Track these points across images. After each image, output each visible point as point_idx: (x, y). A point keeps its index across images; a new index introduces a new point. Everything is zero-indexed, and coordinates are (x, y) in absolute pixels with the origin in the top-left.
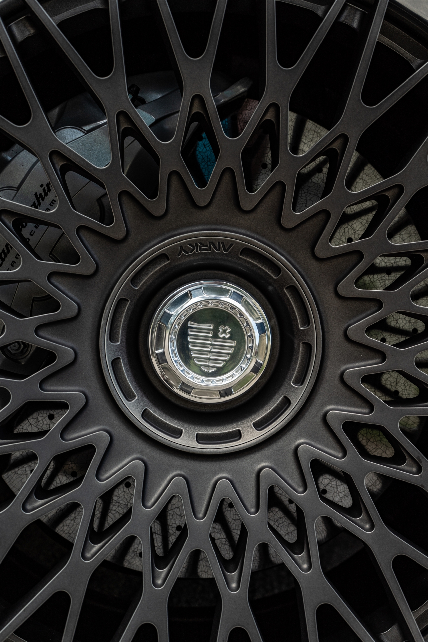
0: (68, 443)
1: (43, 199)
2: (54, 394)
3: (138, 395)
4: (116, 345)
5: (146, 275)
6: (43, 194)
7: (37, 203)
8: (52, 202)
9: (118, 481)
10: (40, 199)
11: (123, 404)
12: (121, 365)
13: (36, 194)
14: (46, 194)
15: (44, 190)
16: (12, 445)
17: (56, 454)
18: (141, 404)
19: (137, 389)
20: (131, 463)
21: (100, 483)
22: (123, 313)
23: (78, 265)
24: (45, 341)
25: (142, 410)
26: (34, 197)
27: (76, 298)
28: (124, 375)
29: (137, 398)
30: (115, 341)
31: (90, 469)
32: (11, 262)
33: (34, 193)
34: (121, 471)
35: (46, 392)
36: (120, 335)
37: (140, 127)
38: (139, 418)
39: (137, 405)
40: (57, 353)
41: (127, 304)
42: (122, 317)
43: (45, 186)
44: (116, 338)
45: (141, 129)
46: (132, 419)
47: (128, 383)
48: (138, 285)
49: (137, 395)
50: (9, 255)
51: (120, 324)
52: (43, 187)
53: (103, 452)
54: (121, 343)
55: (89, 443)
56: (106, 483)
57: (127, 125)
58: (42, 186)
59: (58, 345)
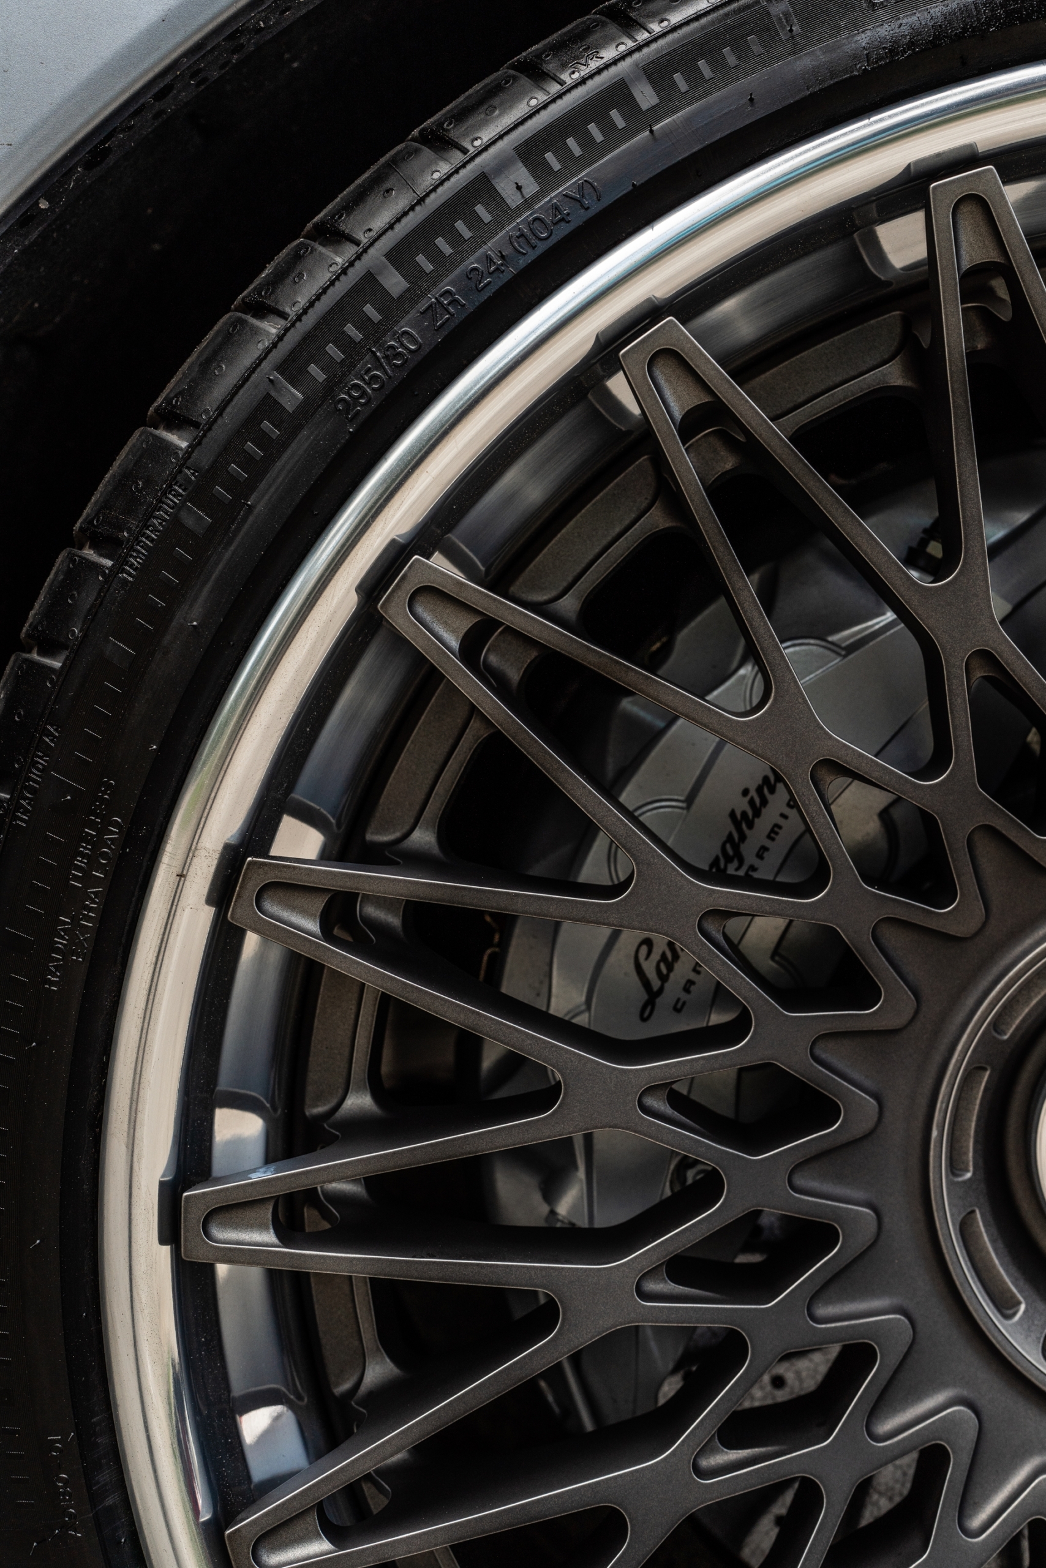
0: (886, 1446)
1: (751, 826)
2: (842, 1327)
3: (1025, 1298)
4: (964, 1182)
5: (1027, 1003)
6: (750, 813)
7: (736, 836)
8: (772, 831)
9: (1013, 1532)
10: (744, 826)
11: (997, 1330)
12: (978, 1227)
13: (732, 814)
14: (757, 813)
15: (752, 802)
16: (762, 1467)
17: (862, 1476)
18: (1036, 1322)
19: (1021, 1283)
20: (1037, 1481)
21: (971, 1543)
22: (976, 1099)
23: (877, 1010)
24: (812, 1202)
25: (1039, 1338)
26: (729, 821)
27: (868, 1083)
28: (988, 1253)
29: (1023, 1307)
30: (961, 1170)
31: (942, 1508)
32: (683, 982)
33: (730, 810)
34: (1016, 1507)
35: (823, 1326)
36: (971, 1154)
37: (1021, 681)
38: (1038, 1362)
39: (1029, 1328)
40: (840, 1226)
41: (984, 1076)
42: (974, 1109)
43: (753, 793)
44: (963, 1163)
45: (1024, 685)
46: (1022, 1367)
47: (999, 1272)
48: (1009, 1029)
49: (1021, 1299)
50: (677, 966)
51: (970, 1127)
52: (748, 798)
53: (966, 1459)
54: (974, 1174)
55: (932, 1440)
56: (984, 1540)
57: (985, 672)
58: (745, 792)
59: (841, 1205)
